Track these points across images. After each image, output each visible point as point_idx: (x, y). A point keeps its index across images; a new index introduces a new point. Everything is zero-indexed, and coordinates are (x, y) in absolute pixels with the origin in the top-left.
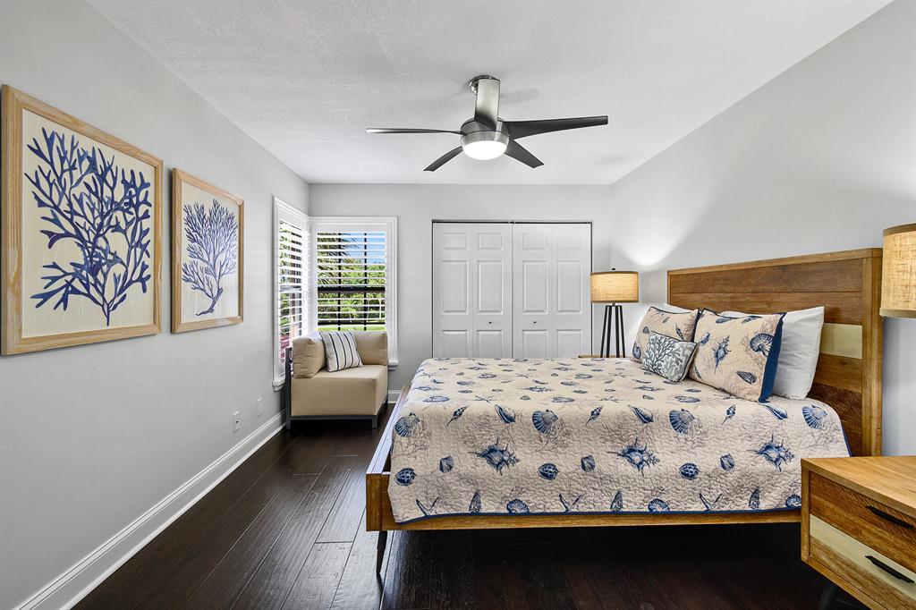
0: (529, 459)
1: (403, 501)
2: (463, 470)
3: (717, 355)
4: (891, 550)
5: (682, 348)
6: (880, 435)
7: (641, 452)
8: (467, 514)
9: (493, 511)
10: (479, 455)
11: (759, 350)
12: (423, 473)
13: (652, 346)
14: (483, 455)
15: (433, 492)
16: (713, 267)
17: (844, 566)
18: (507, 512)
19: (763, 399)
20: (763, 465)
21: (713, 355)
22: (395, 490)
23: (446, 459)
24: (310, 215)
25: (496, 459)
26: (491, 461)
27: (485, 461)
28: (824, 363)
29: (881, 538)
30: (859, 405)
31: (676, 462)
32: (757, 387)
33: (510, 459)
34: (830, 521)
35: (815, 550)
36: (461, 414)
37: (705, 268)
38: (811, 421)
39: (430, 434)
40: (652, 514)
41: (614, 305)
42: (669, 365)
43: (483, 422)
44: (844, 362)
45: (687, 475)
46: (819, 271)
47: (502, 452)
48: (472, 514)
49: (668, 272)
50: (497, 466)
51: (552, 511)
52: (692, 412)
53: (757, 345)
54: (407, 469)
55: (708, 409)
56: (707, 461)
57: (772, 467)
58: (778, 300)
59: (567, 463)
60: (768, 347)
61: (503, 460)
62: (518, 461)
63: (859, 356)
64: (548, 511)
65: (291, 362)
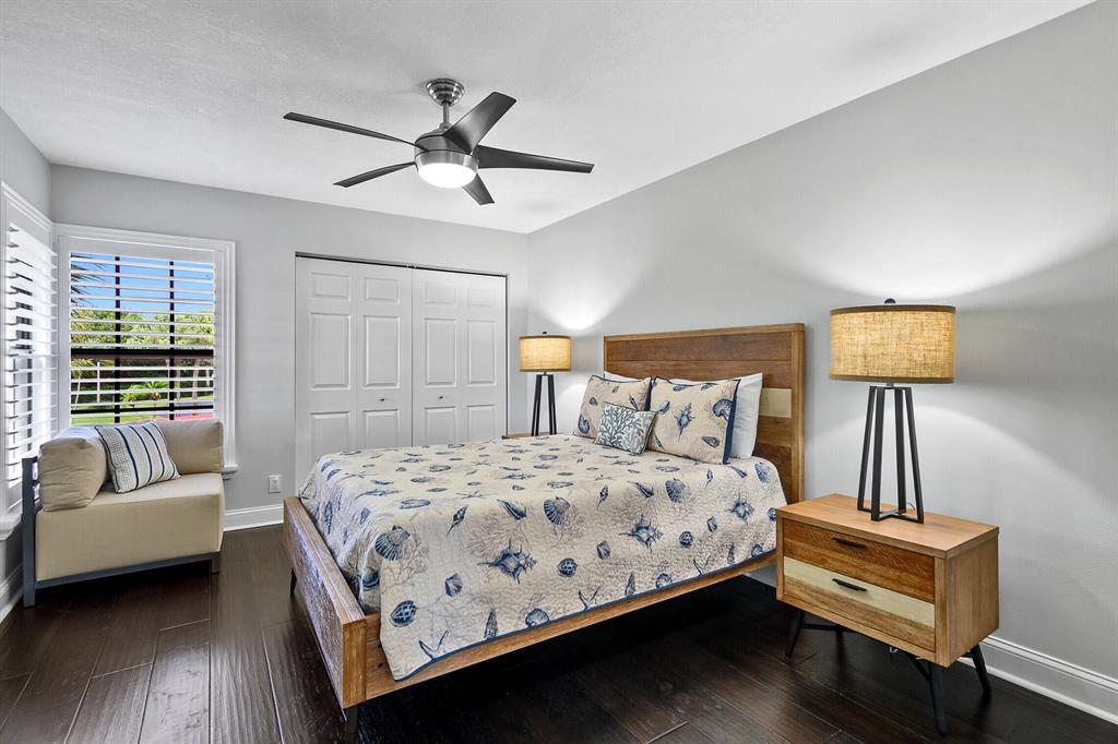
0: (546, 559)
1: (404, 647)
2: (475, 589)
3: (680, 423)
4: (850, 569)
5: (642, 418)
6: (803, 481)
7: (647, 528)
8: (483, 643)
9: (511, 630)
10: (491, 565)
11: (721, 415)
12: (426, 604)
13: (609, 418)
14: (496, 564)
15: (440, 626)
16: (656, 334)
17: (814, 594)
18: (526, 627)
19: (725, 462)
20: (737, 522)
21: (676, 423)
22: (390, 635)
23: (452, 578)
24: (54, 221)
25: (512, 564)
26: (506, 570)
27: (498, 570)
28: (763, 422)
29: (842, 562)
30: (789, 458)
31: (675, 532)
32: (721, 449)
33: (527, 563)
34: (801, 558)
35: (789, 587)
36: (462, 517)
37: (647, 335)
38: (762, 476)
39: (426, 550)
40: (660, 591)
41: (545, 375)
42: (631, 436)
43: (490, 523)
44: (777, 421)
45: (685, 544)
46: (755, 341)
47: (517, 555)
48: (489, 641)
49: (605, 338)
50: (514, 574)
51: (572, 612)
52: (683, 480)
53: (719, 410)
54: (405, 603)
55: (692, 477)
56: (698, 528)
57: (741, 522)
58: (719, 367)
59: (584, 554)
60: (728, 412)
61: (520, 565)
62: (535, 562)
63: (789, 416)
64: (568, 614)
65: (35, 483)
